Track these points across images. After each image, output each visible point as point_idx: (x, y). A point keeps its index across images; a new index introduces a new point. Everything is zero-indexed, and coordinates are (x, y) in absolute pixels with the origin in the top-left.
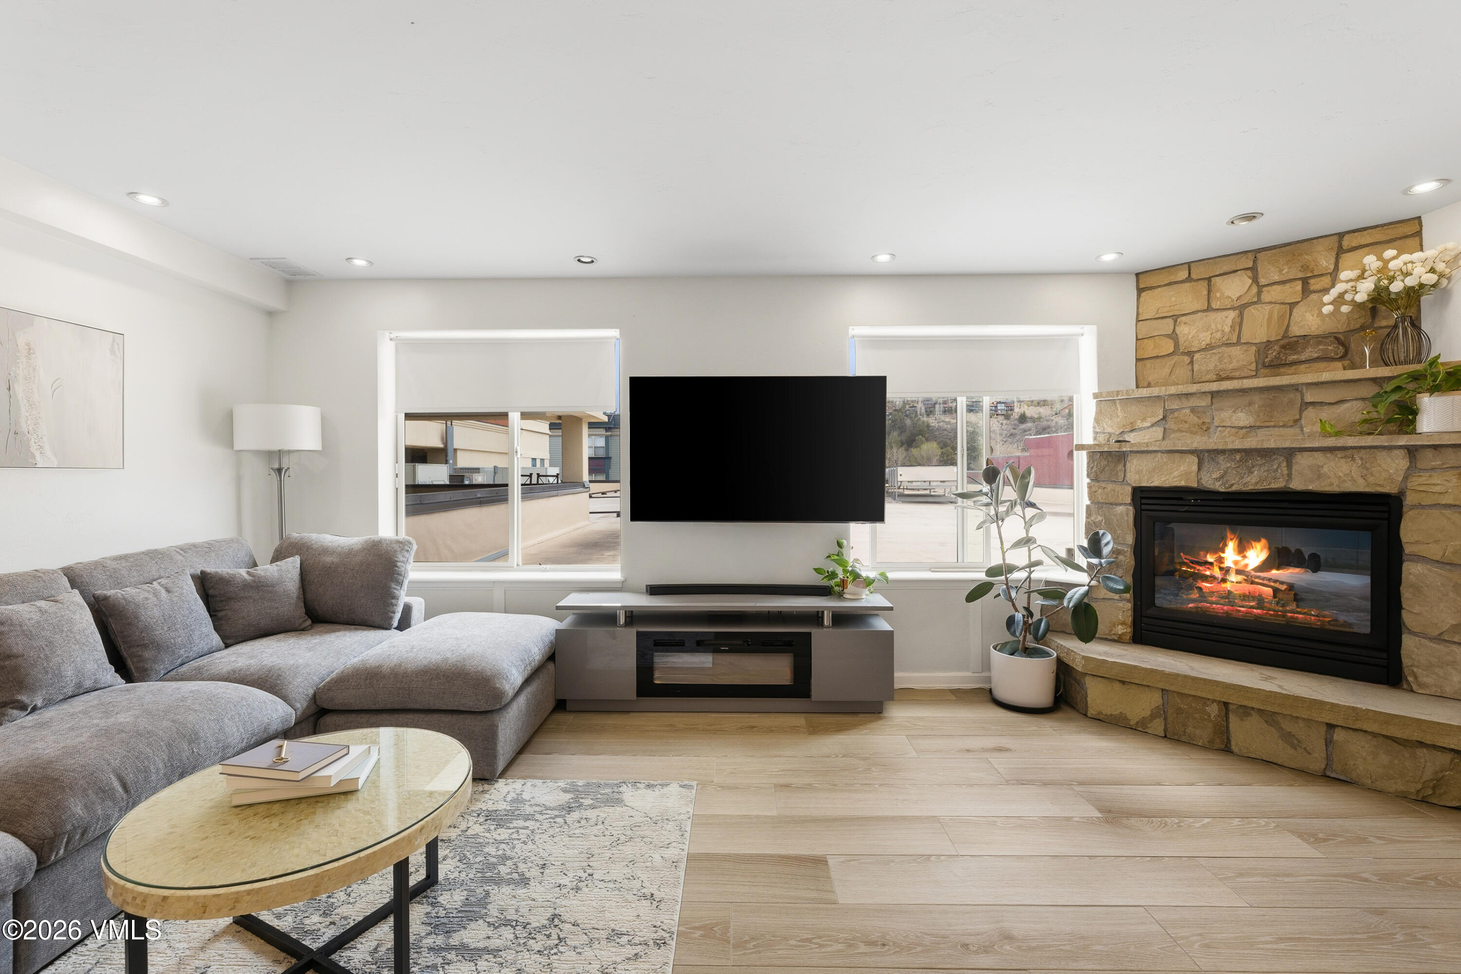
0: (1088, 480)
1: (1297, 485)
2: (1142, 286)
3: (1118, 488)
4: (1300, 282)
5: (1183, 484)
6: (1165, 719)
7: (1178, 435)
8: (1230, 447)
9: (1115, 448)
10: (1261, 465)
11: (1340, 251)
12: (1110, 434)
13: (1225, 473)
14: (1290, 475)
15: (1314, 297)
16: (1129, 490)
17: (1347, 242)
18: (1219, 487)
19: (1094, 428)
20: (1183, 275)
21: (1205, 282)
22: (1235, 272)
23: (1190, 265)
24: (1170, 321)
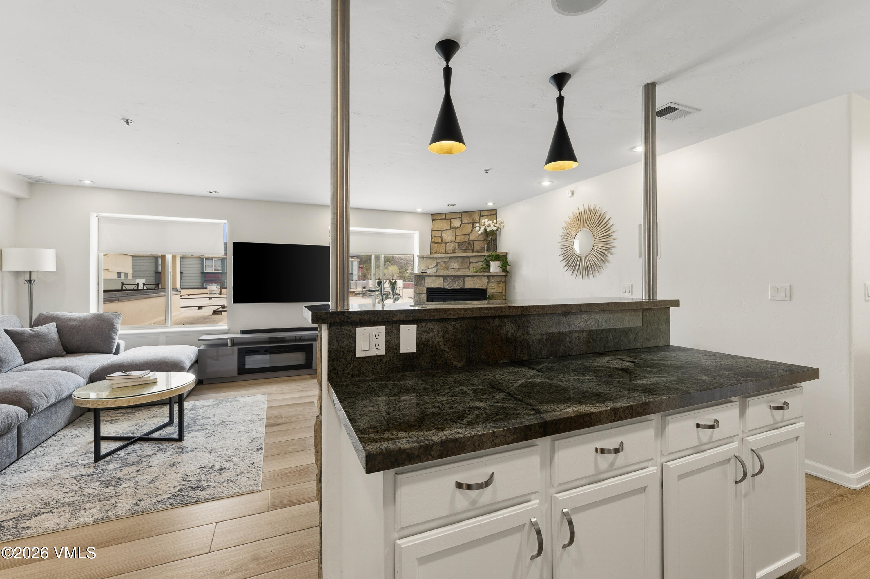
1: (466, 287)
2: (433, 219)
3: (422, 288)
4: (472, 224)
5: (439, 287)
7: (439, 270)
8: (451, 275)
9: (422, 274)
10: (457, 281)
11: (481, 216)
12: (422, 270)
13: (450, 283)
14: (464, 284)
15: (475, 229)
16: (425, 288)
17: (482, 213)
18: (448, 288)
19: (418, 267)
20: (444, 217)
21: (449, 220)
22: (457, 218)
23: (445, 214)
24: (441, 231)
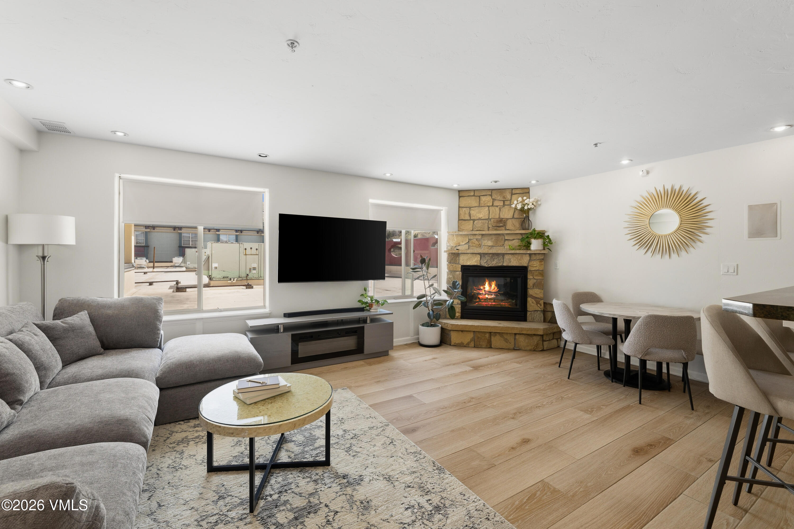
0: (448, 263)
1: (505, 264)
2: (460, 195)
3: (457, 265)
4: (503, 201)
5: (476, 264)
6: (474, 341)
7: (472, 248)
8: (489, 252)
9: (457, 251)
10: (497, 258)
11: (512, 194)
12: (452, 247)
13: (487, 260)
14: (503, 261)
15: (506, 206)
16: (460, 266)
17: (514, 192)
18: (486, 265)
19: (447, 244)
20: (472, 194)
21: (478, 198)
22: (487, 195)
23: (474, 191)
24: (468, 208)
